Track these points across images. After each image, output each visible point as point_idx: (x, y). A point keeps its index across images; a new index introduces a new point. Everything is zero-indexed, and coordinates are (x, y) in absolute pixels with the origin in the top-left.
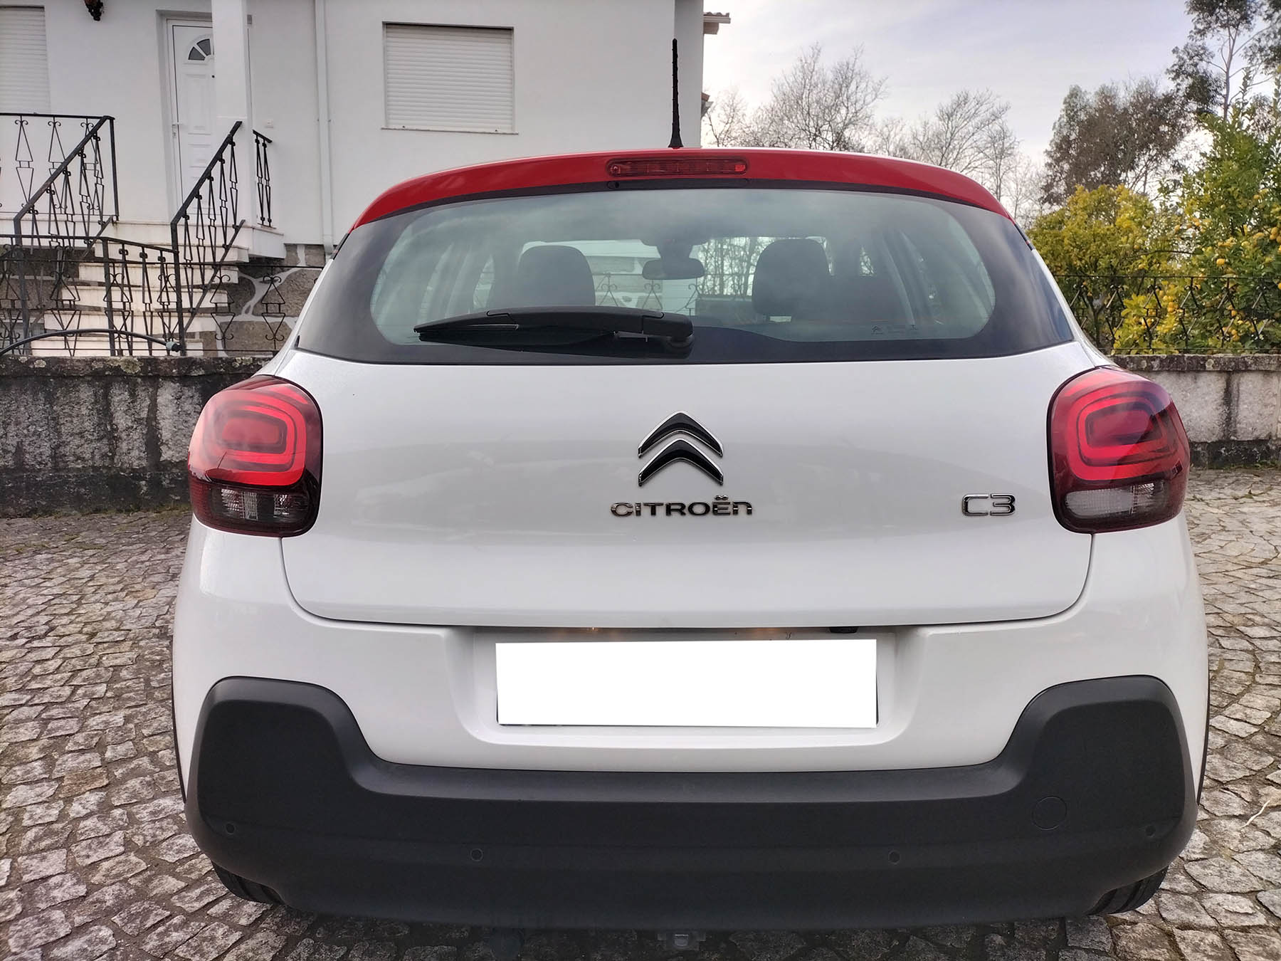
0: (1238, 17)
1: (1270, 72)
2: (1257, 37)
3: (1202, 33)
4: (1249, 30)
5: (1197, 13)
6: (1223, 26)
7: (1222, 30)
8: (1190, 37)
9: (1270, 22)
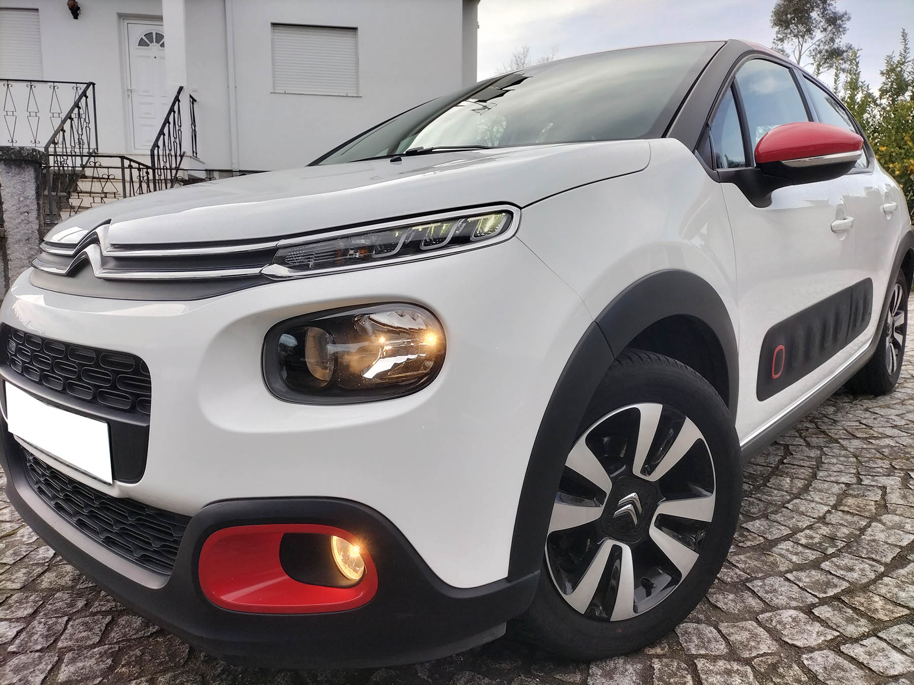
0: (805, 30)
1: (826, 66)
2: (817, 43)
3: (782, 40)
4: (812, 39)
5: (778, 27)
6: (796, 36)
7: (794, 38)
8: (774, 43)
9: (825, 33)
